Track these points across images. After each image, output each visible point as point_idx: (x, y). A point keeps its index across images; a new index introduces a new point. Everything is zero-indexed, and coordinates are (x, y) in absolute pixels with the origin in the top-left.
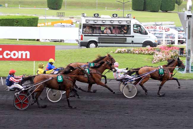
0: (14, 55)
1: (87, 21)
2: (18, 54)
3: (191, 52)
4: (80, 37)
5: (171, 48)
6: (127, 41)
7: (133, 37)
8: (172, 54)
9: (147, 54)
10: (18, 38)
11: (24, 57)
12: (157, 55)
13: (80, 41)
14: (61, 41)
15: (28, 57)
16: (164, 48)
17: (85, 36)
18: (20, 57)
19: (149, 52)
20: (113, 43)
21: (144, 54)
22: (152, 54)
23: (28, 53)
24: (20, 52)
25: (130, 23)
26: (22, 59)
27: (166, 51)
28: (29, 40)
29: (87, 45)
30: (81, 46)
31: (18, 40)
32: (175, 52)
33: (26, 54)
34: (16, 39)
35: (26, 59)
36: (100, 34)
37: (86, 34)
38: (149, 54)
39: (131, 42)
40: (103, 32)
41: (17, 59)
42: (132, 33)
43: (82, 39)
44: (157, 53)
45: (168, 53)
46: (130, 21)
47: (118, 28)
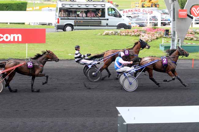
0: (7, 38)
1: (63, 5)
2: (11, 37)
3: (176, 33)
4: (57, 21)
5: (156, 30)
6: (102, 24)
7: (108, 19)
8: (158, 36)
9: (133, 36)
10: (9, 22)
11: (16, 40)
12: (143, 36)
13: (57, 25)
14: (49, 24)
15: (20, 40)
16: (150, 30)
17: (61, 19)
18: (12, 40)
19: (136, 34)
20: (88, 26)
21: (130, 36)
22: (139, 36)
23: (20, 36)
24: (12, 35)
25: (105, 6)
26: (14, 42)
27: (152, 32)
28: (19, 23)
29: (63, 28)
30: (58, 29)
31: (9, 24)
32: (160, 33)
33: (18, 37)
34: (7, 23)
35: (18, 42)
36: (76, 17)
37: (63, 18)
38: (136, 36)
39: (106, 25)
40: (78, 16)
41: (10, 42)
42: (107, 16)
43: (58, 22)
44: (143, 34)
45: (153, 35)
46: (105, 5)
47: (92, 11)
